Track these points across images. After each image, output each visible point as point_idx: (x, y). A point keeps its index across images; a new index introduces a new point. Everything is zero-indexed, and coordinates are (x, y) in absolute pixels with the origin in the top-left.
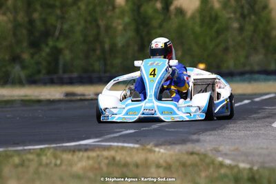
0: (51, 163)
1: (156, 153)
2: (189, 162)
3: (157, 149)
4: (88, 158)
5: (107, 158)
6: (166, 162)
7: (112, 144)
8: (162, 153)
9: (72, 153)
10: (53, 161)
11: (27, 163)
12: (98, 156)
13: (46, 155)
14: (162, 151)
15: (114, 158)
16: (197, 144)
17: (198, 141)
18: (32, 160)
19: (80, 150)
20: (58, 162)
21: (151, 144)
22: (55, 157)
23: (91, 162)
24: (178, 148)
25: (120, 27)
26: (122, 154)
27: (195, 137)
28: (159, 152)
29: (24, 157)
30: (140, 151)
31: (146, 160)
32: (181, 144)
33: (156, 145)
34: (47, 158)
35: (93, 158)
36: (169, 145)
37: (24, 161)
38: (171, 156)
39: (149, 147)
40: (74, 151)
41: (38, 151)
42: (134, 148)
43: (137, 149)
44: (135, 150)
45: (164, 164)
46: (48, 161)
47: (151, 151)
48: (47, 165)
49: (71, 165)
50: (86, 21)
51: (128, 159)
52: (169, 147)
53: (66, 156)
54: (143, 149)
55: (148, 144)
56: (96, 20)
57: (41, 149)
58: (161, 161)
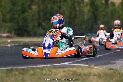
0: (47, 73)
1: (95, 69)
2: (109, 73)
3: (95, 67)
4: (64, 71)
5: (72, 71)
6: (98, 73)
7: (75, 65)
8: (98, 69)
9: (57, 69)
10: (48, 72)
11: (36, 73)
12: (68, 70)
13: (45, 70)
14: (97, 68)
15: (75, 71)
16: (114, 65)
17: (114, 63)
18: (39, 72)
19: (60, 68)
20: (50, 73)
21: (93, 65)
22: (49, 71)
23: (65, 73)
24: (105, 67)
25: (86, 11)
26: (79, 70)
27: (114, 62)
28: (96, 69)
29: (35, 71)
30: (87, 68)
31: (90, 72)
32: (106, 65)
33: (95, 66)
34: (46, 72)
35: (66, 71)
36: (101, 65)
37: (35, 73)
38: (101, 70)
39: (92, 66)
40: (58, 68)
41: (42, 68)
42: (85, 67)
43: (87, 67)
44: (85, 68)
45: (97, 74)
46: (46, 73)
47: (92, 68)
48: (45, 74)
49: (56, 74)
50: (71, 8)
51: (82, 72)
52: (101, 66)
53: (54, 70)
54: (89, 67)
55: (92, 65)
56: (75, 8)
57: (43, 67)
58: (96, 73)
